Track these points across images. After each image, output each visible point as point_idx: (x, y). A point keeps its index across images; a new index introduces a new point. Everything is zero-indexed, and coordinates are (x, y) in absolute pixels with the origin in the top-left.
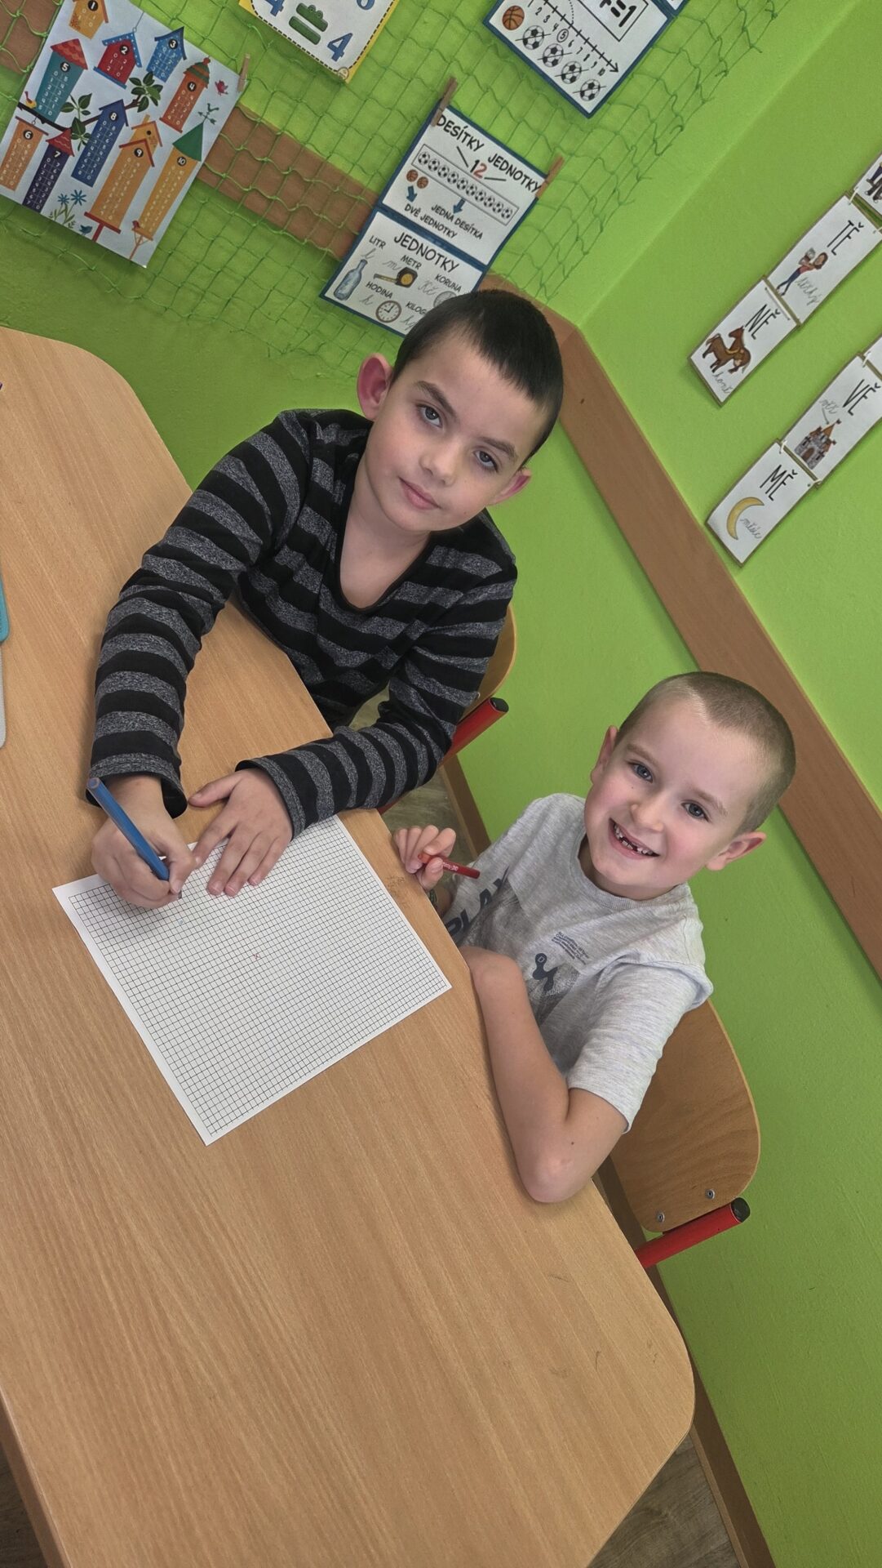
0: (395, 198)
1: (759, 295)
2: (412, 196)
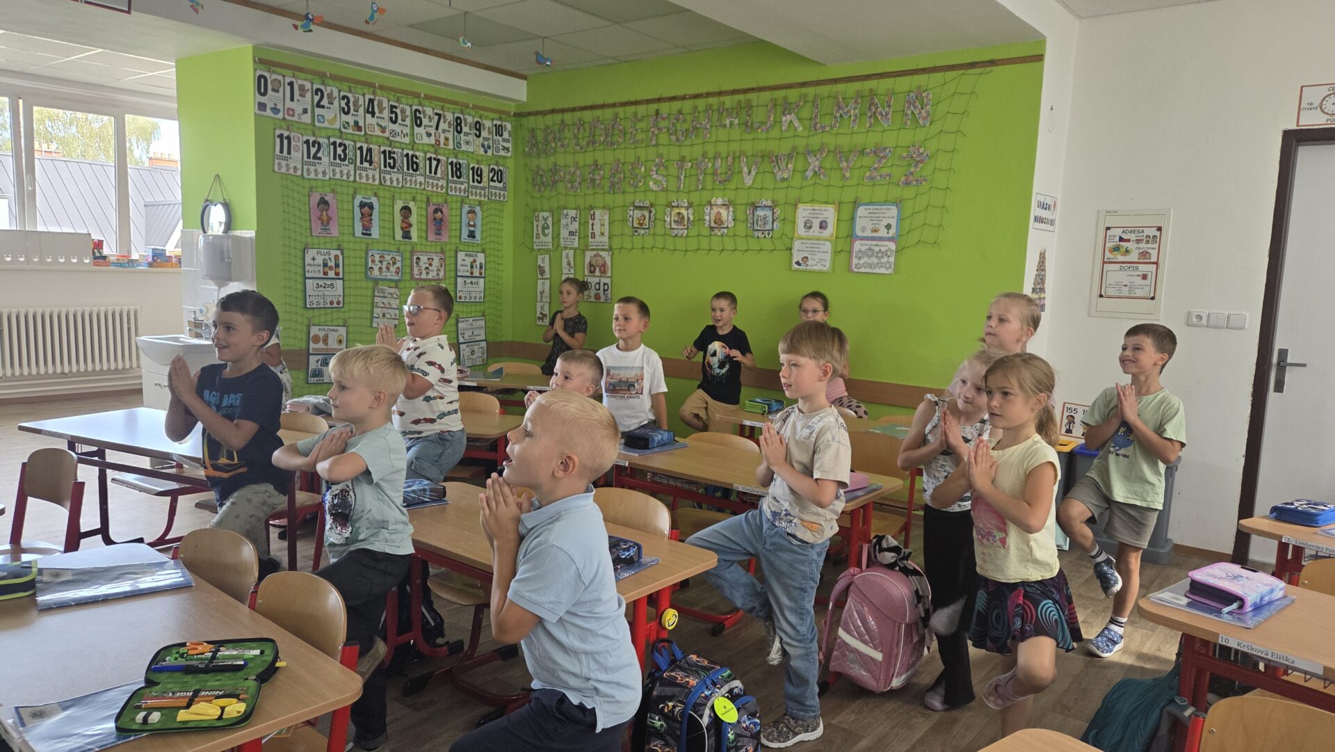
0: (462, 340)
1: (539, 305)
2: (463, 337)
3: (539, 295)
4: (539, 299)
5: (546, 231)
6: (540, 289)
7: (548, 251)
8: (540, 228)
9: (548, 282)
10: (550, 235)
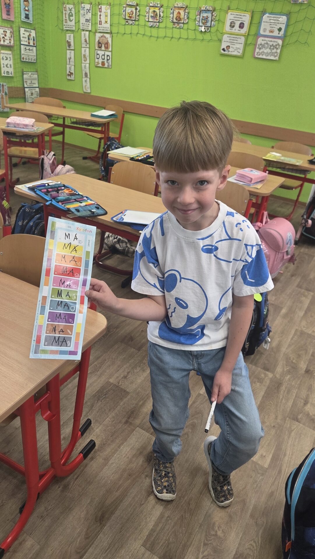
0: (26, 86)
1: (68, 66)
2: (27, 84)
3: (68, 60)
4: (68, 63)
5: (71, 18)
6: (68, 56)
7: (72, 31)
8: (67, 16)
9: (73, 52)
10: (74, 22)
